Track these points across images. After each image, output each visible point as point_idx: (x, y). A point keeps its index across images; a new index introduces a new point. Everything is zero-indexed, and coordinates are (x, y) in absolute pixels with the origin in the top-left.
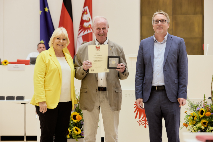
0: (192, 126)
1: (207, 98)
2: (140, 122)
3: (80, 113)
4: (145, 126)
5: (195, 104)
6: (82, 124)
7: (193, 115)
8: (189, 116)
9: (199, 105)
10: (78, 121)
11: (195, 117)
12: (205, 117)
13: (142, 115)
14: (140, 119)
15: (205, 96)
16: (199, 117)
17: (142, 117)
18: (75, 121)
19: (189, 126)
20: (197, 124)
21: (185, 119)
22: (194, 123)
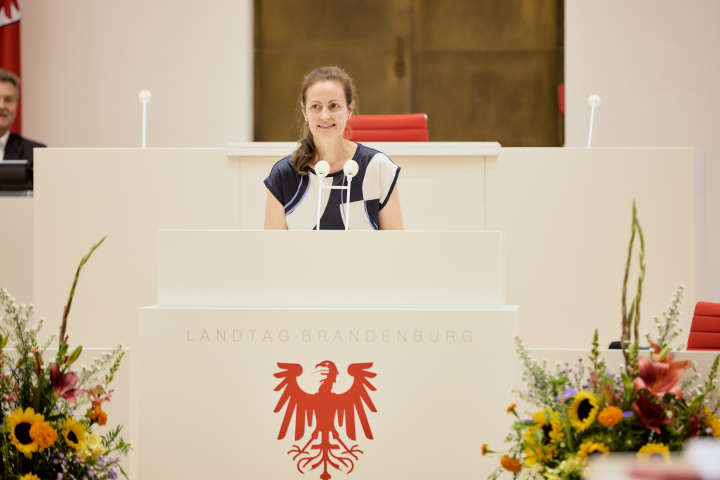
0: (540, 467)
1: (603, 348)
2: (302, 456)
3: (49, 411)
4: (322, 471)
5: (552, 372)
6: (56, 462)
7: (543, 421)
8: (528, 423)
9: (571, 376)
10: (41, 451)
11: (554, 426)
12: (595, 430)
13: (310, 424)
14: (301, 443)
15: (596, 338)
16: (573, 430)
17: (309, 431)
18: (27, 450)
19: (524, 471)
20: (564, 459)
21: (509, 439)
22: (549, 457)
